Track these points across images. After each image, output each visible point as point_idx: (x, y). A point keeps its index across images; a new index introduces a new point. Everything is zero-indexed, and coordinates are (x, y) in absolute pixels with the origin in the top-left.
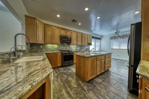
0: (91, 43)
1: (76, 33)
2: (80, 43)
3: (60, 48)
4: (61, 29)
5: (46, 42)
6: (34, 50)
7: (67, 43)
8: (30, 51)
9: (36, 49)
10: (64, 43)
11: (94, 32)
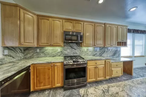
0: (124, 41)
1: (93, 24)
2: (100, 43)
3: (66, 52)
4: (64, 20)
5: (41, 44)
6: (29, 55)
7: (77, 43)
8: (25, 57)
9: (31, 54)
10: (71, 44)
11: (133, 19)
